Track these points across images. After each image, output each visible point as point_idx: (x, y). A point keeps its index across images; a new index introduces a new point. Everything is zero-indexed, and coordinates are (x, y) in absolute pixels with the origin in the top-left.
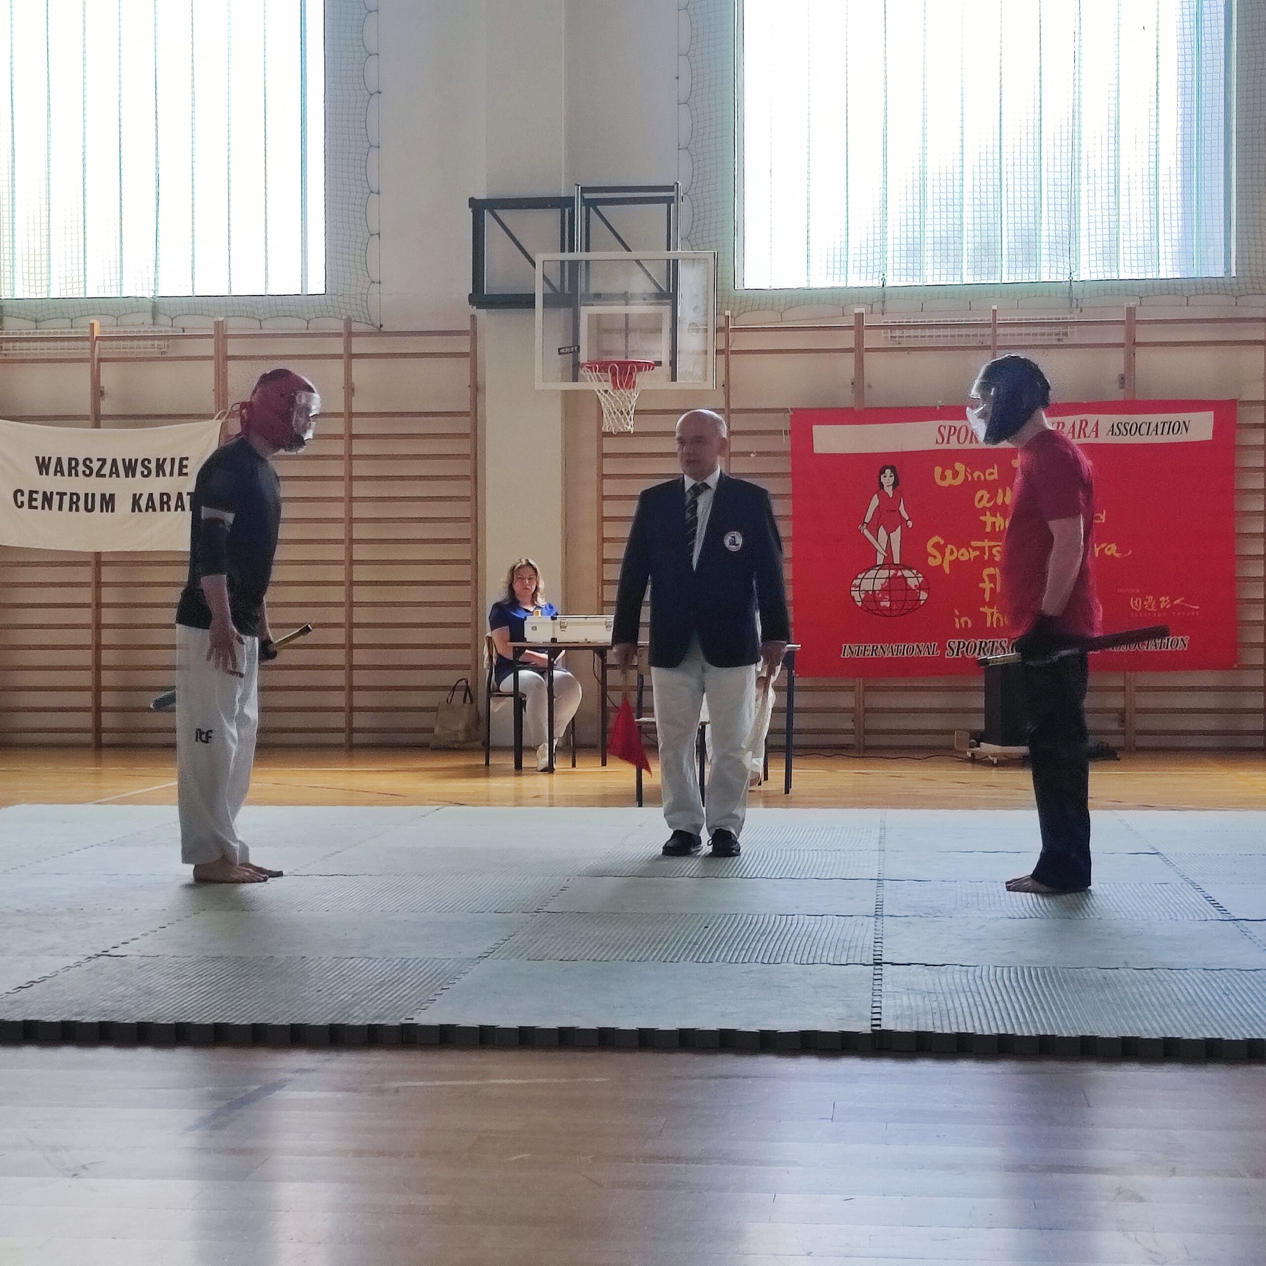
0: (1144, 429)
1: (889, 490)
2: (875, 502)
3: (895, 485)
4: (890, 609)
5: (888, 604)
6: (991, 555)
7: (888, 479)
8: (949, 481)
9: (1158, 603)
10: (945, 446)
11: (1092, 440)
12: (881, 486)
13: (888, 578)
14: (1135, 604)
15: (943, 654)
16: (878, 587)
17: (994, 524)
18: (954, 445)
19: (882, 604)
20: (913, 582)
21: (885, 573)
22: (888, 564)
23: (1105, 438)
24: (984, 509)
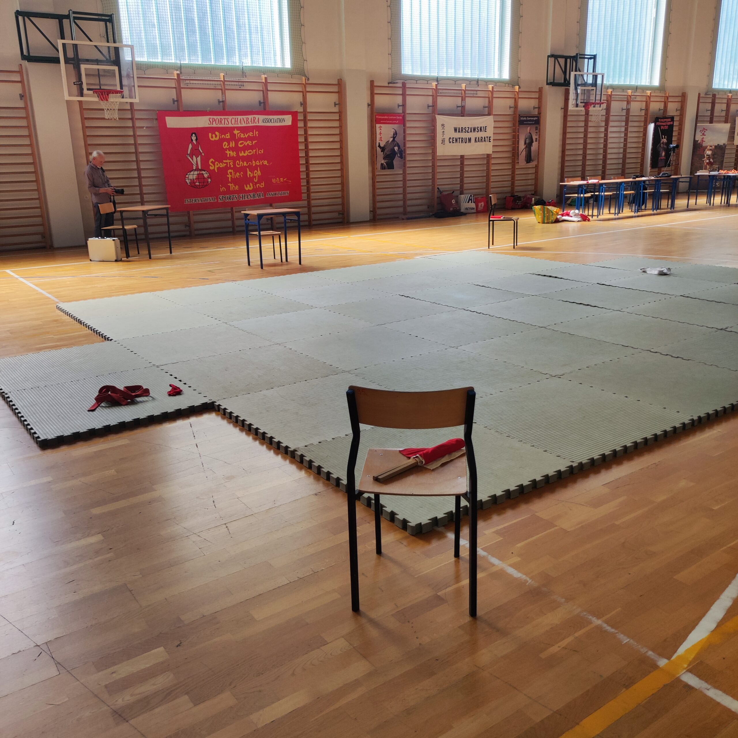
0: (272, 121)
1: (195, 142)
2: (190, 146)
3: (196, 140)
4: (199, 186)
5: (198, 184)
6: (230, 165)
7: (194, 138)
8: (214, 139)
9: (280, 180)
10: (211, 126)
11: (257, 124)
12: (192, 140)
13: (198, 174)
14: (274, 181)
15: (217, 200)
16: (194, 178)
17: (230, 154)
18: (214, 125)
19: (196, 184)
20: (206, 176)
21: (196, 173)
22: (197, 169)
23: (261, 124)
24: (226, 148)
